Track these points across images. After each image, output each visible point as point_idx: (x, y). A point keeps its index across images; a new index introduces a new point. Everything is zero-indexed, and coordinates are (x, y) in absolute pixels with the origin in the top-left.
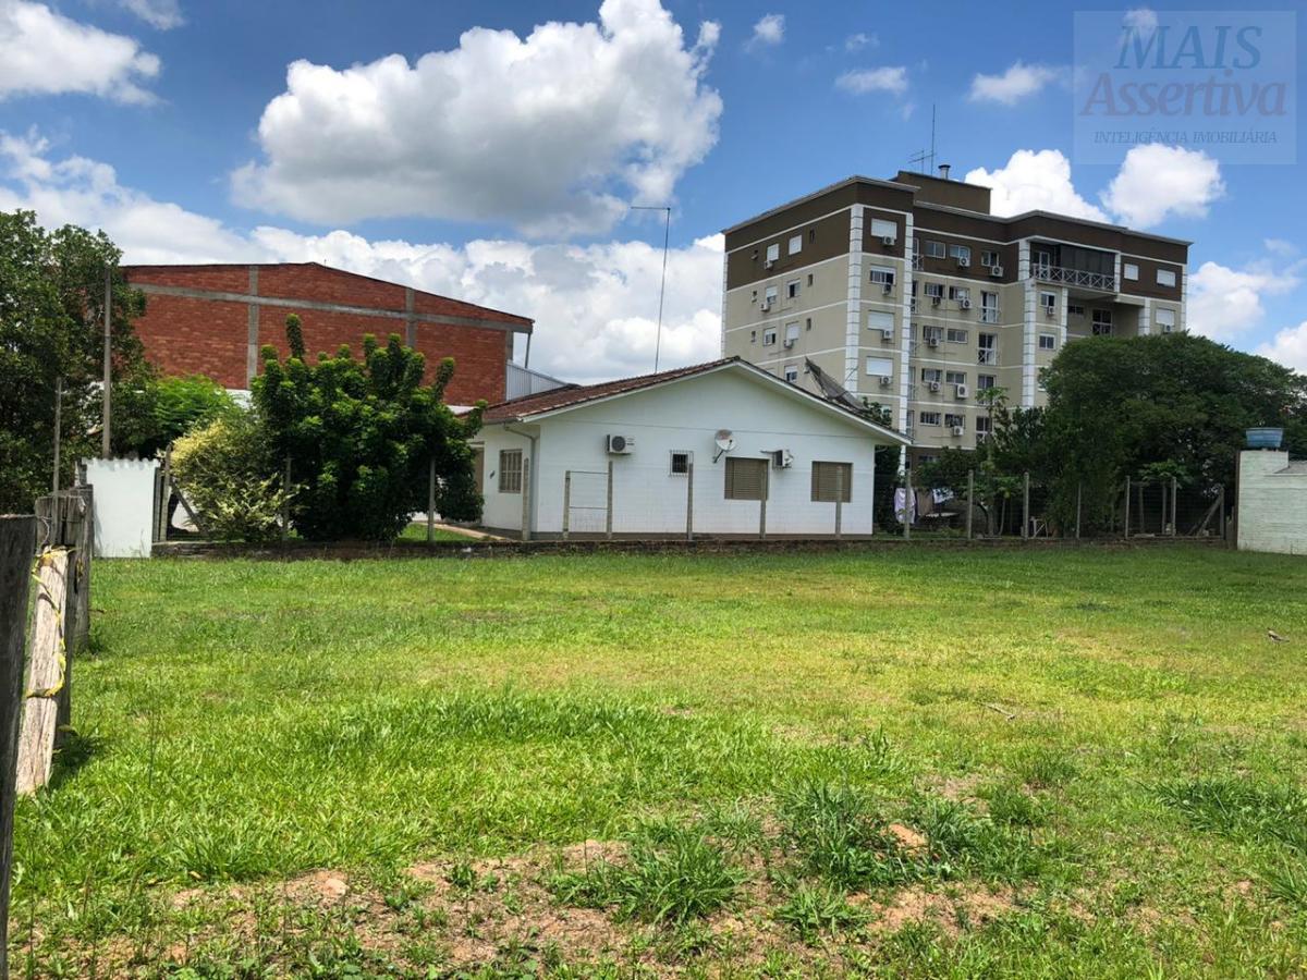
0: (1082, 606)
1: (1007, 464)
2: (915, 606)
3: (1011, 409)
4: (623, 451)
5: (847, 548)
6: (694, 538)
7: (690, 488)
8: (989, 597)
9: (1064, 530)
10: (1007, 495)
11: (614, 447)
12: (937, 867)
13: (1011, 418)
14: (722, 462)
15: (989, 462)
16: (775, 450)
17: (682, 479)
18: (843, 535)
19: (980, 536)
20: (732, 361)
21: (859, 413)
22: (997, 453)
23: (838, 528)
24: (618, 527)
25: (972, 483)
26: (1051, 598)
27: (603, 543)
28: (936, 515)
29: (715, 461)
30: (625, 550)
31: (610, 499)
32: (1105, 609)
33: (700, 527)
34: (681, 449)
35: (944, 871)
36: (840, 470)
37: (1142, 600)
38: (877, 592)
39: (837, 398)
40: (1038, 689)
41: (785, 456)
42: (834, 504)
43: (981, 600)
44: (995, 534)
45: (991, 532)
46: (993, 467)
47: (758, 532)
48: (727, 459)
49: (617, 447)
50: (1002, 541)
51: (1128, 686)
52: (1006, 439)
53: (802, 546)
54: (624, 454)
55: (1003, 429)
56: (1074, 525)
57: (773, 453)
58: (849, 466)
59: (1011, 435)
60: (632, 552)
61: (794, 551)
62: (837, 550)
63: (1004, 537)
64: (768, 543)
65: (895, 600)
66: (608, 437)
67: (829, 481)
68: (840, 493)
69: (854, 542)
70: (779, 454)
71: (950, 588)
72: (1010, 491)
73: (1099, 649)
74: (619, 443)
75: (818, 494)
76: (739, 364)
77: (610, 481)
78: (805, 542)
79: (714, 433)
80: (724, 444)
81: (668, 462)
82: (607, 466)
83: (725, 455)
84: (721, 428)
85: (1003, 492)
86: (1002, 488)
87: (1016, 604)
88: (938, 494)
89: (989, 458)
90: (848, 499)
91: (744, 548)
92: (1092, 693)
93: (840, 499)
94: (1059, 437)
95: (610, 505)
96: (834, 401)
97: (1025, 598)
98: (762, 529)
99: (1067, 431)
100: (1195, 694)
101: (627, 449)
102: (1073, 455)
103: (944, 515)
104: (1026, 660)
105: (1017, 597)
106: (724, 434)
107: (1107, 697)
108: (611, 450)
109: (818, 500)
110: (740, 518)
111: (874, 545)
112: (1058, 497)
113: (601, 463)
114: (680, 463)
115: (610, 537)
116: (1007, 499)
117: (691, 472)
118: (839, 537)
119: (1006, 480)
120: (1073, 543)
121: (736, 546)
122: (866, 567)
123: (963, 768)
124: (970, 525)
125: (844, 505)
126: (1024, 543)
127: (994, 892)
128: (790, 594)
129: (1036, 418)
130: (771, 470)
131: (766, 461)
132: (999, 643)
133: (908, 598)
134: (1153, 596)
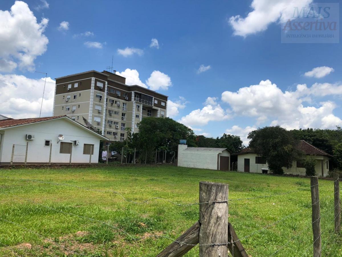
0: (150, 180)
1: (131, 146)
2: (115, 181)
3: (132, 133)
4: (31, 139)
5: (92, 166)
6: (51, 164)
7: (51, 150)
8: (130, 178)
9: (142, 162)
10: (131, 153)
11: (28, 138)
12: (149, 229)
13: (132, 135)
14: (60, 143)
15: (127, 145)
16: (74, 140)
17: (48, 148)
18: (91, 163)
19: (124, 163)
20: (64, 116)
21: (96, 132)
22: (129, 143)
23: (90, 161)
24: (28, 161)
25: (123, 150)
26: (144, 178)
27: (23, 166)
28: (112, 158)
29: (58, 143)
30: (30, 167)
31: (27, 153)
32: (156, 180)
33: (53, 161)
34: (48, 139)
35: (151, 229)
36: (91, 146)
37: (163, 178)
38: (104, 178)
39: (90, 128)
40: (150, 197)
41: (77, 142)
42: (90, 155)
43: (129, 179)
44: (128, 162)
45: (127, 162)
46: (128, 146)
47: (69, 162)
48: (61, 142)
49: (29, 138)
50: (129, 164)
51: (166, 196)
52: (130, 140)
53: (80, 166)
54: (31, 140)
55: (130, 137)
56: (145, 161)
57: (74, 141)
58: (93, 145)
59: (132, 139)
60: (33, 168)
61: (78, 167)
62: (90, 167)
63: (130, 164)
64: (72, 165)
65: (110, 180)
66: (27, 135)
67: (88, 149)
68: (91, 152)
69: (94, 165)
70: (75, 142)
71: (121, 176)
72: (131, 152)
73: (158, 189)
74: (30, 137)
75: (85, 153)
76: (66, 117)
77: (27, 148)
78: (81, 165)
79: (58, 135)
80: (61, 138)
81: (44, 143)
82: (26, 143)
83: (61, 141)
84: (60, 134)
85: (130, 153)
86: (130, 152)
87: (137, 179)
88: (113, 153)
89: (127, 144)
90: (92, 154)
91: (65, 167)
92: (161, 197)
93: (91, 154)
94: (143, 140)
95: (26, 154)
96: (89, 128)
97: (138, 178)
98: (70, 162)
99: (144, 139)
100: (179, 197)
101: (32, 139)
102: (145, 144)
103: (114, 158)
104: (144, 191)
105: (137, 178)
106: (61, 136)
107: (164, 198)
108: (27, 139)
109: (85, 154)
110: (64, 158)
111: (99, 166)
112: (142, 154)
113: (24, 143)
114: (47, 143)
115: (26, 164)
116: (131, 154)
117: (51, 145)
118: (90, 164)
119: (130, 150)
120: (144, 165)
121: (63, 166)
122: (99, 171)
123: (144, 212)
124: (122, 161)
125: (92, 155)
126: (134, 165)
127: (160, 232)
128: (83, 179)
129: (137, 135)
130: (73, 146)
131: (72, 143)
132: (138, 188)
133: (112, 179)
134: (164, 177)
